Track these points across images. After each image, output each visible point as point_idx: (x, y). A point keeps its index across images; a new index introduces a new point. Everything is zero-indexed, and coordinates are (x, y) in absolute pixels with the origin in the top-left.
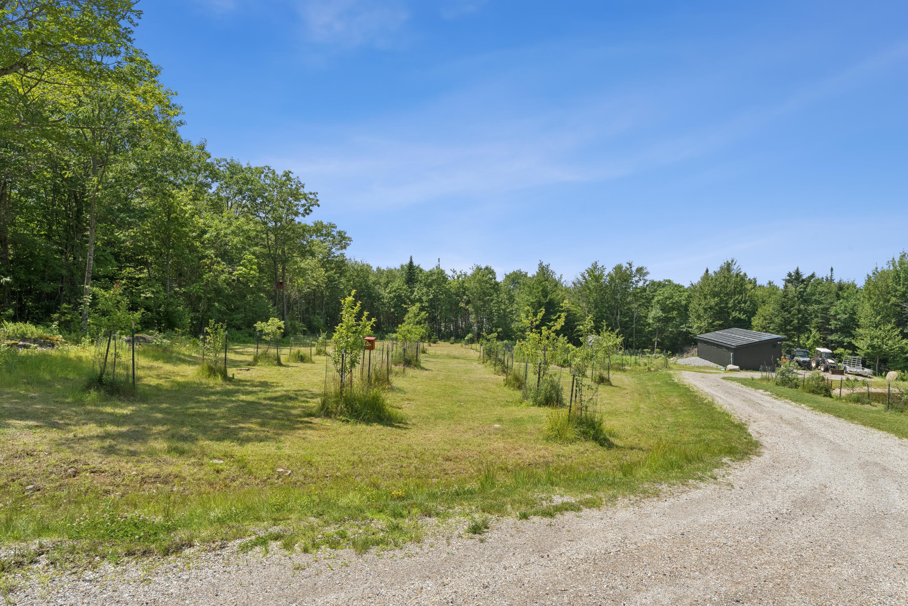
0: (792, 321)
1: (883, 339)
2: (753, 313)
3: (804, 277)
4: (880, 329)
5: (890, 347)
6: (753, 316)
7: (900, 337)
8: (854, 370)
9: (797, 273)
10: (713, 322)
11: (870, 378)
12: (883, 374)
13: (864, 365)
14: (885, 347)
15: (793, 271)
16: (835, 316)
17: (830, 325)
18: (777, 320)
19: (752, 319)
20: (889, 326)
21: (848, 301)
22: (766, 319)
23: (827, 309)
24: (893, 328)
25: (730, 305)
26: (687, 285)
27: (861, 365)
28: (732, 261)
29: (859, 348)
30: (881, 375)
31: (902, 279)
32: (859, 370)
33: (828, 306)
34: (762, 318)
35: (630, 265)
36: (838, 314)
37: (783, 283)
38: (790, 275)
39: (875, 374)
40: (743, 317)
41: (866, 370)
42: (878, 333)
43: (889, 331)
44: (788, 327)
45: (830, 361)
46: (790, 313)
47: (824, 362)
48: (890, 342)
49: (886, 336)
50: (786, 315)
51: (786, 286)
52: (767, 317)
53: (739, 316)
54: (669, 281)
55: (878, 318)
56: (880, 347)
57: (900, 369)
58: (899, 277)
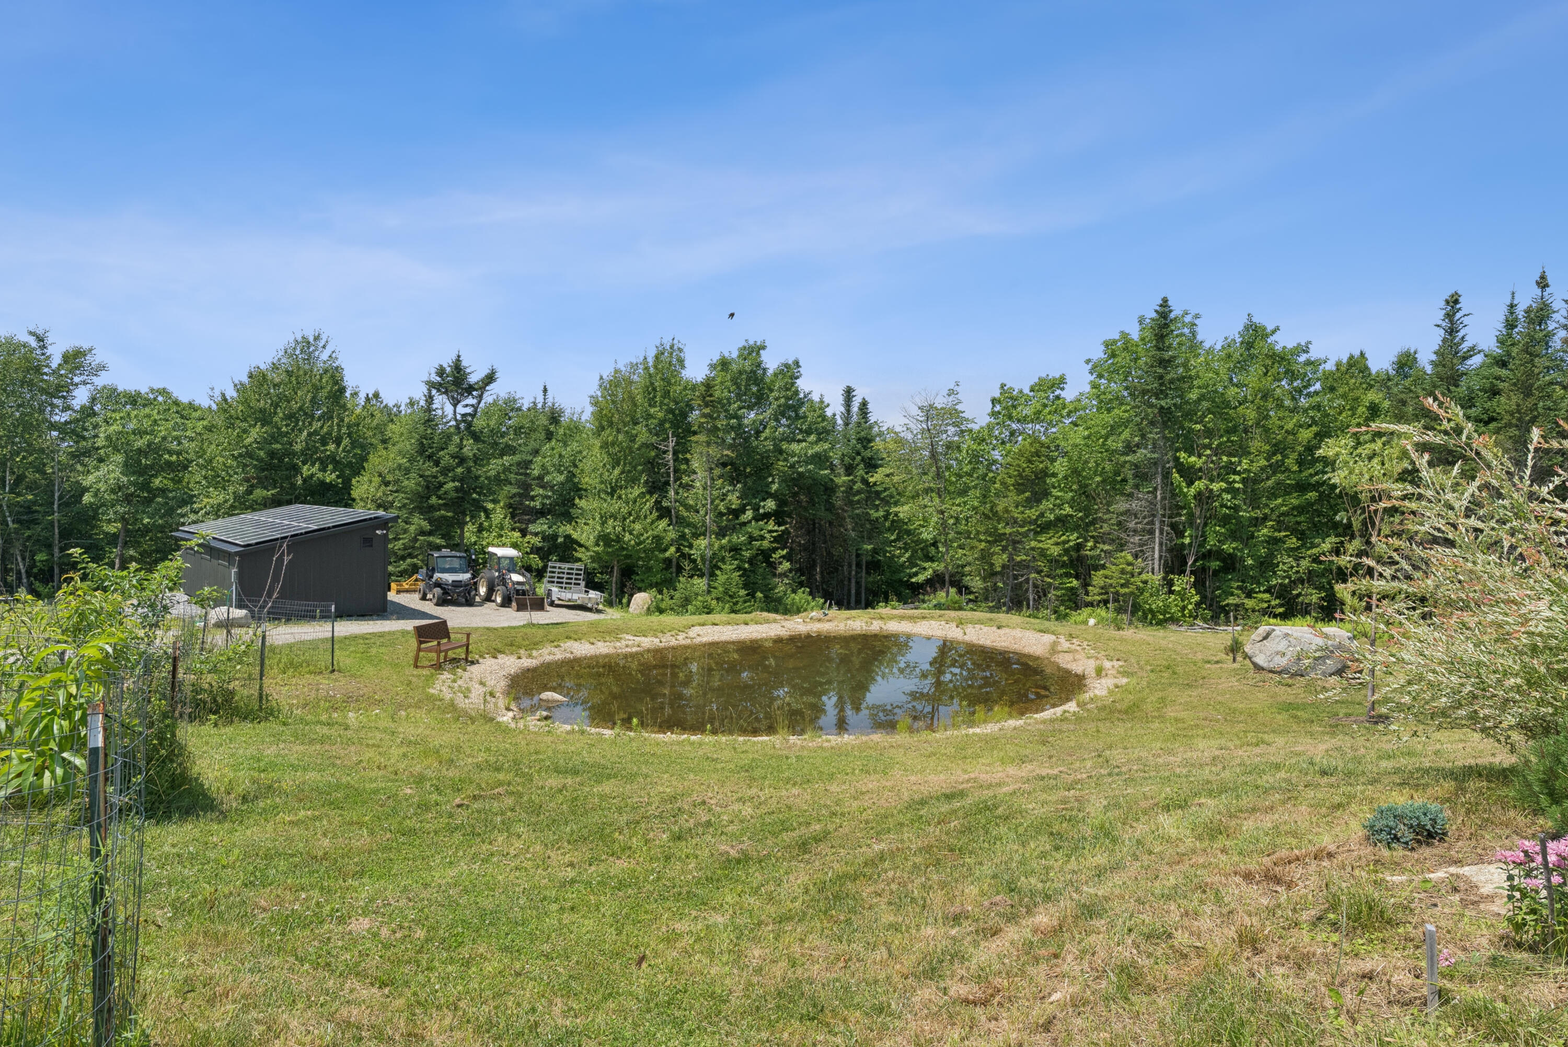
0: (441, 485)
1: (625, 519)
2: (357, 468)
3: (473, 379)
4: (620, 497)
5: (638, 537)
6: (358, 473)
7: (655, 514)
8: (567, 595)
9: (457, 366)
10: (249, 492)
11: (599, 611)
12: (625, 601)
13: (592, 585)
14: (627, 537)
15: (447, 362)
16: (540, 478)
17: (533, 499)
18: (411, 483)
19: (354, 481)
20: (636, 491)
21: (566, 445)
22: (387, 484)
23: (527, 464)
24: (642, 495)
25: (298, 447)
26: (204, 401)
27: (583, 583)
28: (317, 338)
29: (581, 546)
30: (620, 602)
31: (659, 394)
32: (577, 595)
33: (529, 458)
34: (377, 480)
35: (40, 339)
36: (548, 473)
37: (424, 389)
38: (441, 372)
39: (610, 604)
40: (330, 477)
41: (593, 594)
42: (615, 505)
43: (635, 502)
44: (434, 500)
45: (516, 577)
46: (437, 463)
47: (503, 581)
48: (638, 527)
49: (630, 514)
50: (431, 470)
51: (430, 399)
52: (390, 478)
53: (320, 475)
54: (164, 392)
55: (617, 472)
56: (619, 539)
57: (656, 585)
58: (654, 389)
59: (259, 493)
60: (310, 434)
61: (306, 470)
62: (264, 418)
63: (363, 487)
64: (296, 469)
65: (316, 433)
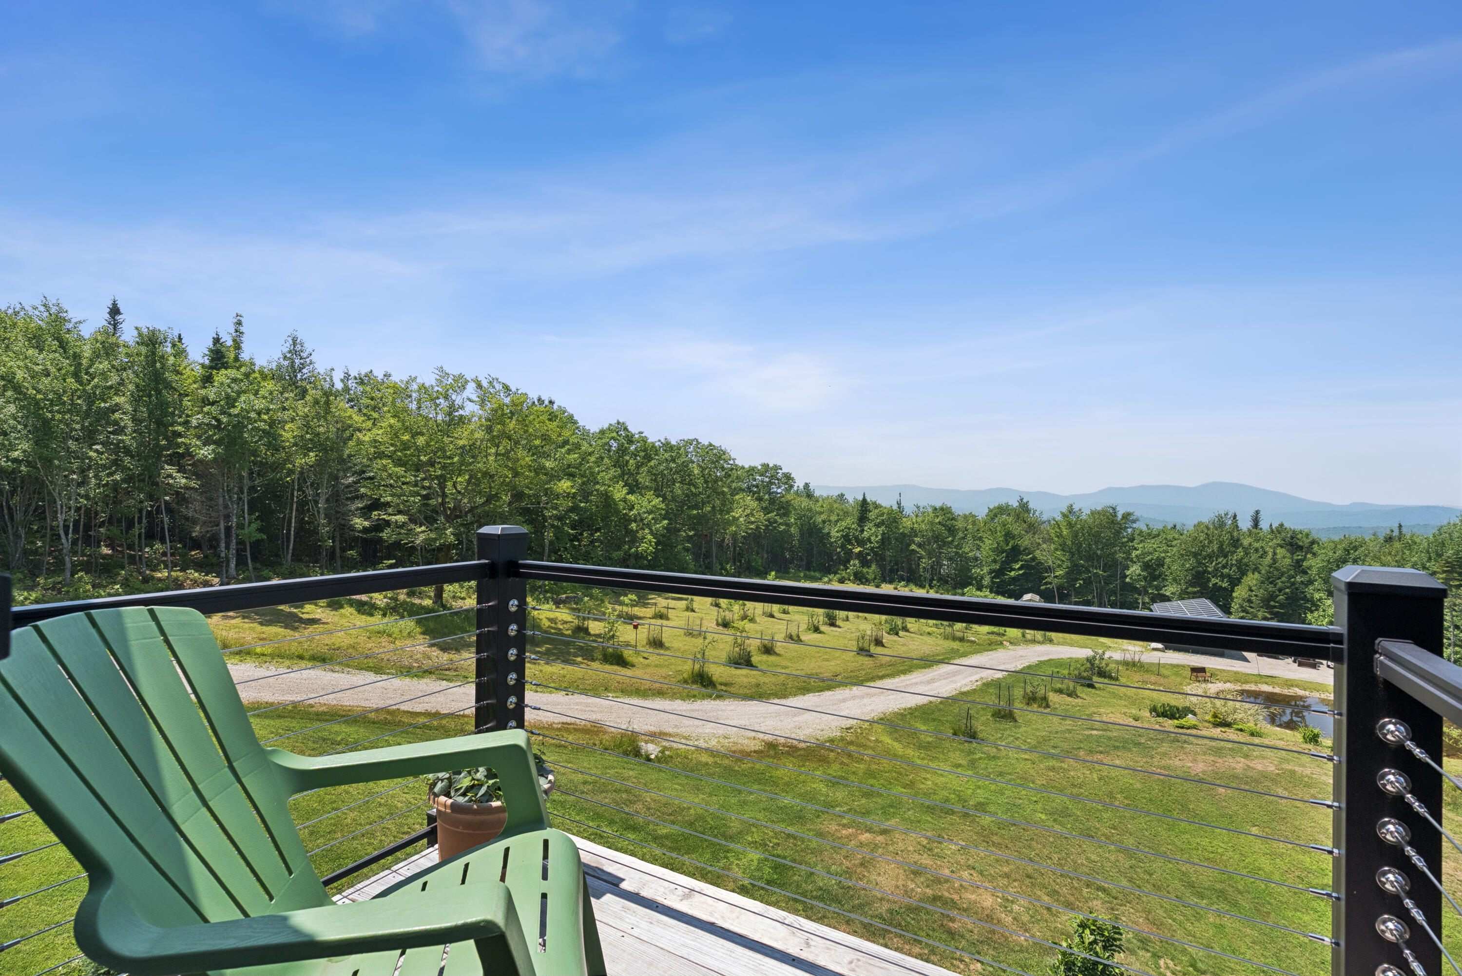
6: (1237, 585)
25: (1211, 570)
35: (1114, 509)
40: (1224, 585)
44: (1272, 603)
59: (1190, 589)
60: (1217, 564)
61: (1214, 581)
62: (1195, 555)
63: (1240, 593)
64: (1209, 580)
65: (1219, 563)
